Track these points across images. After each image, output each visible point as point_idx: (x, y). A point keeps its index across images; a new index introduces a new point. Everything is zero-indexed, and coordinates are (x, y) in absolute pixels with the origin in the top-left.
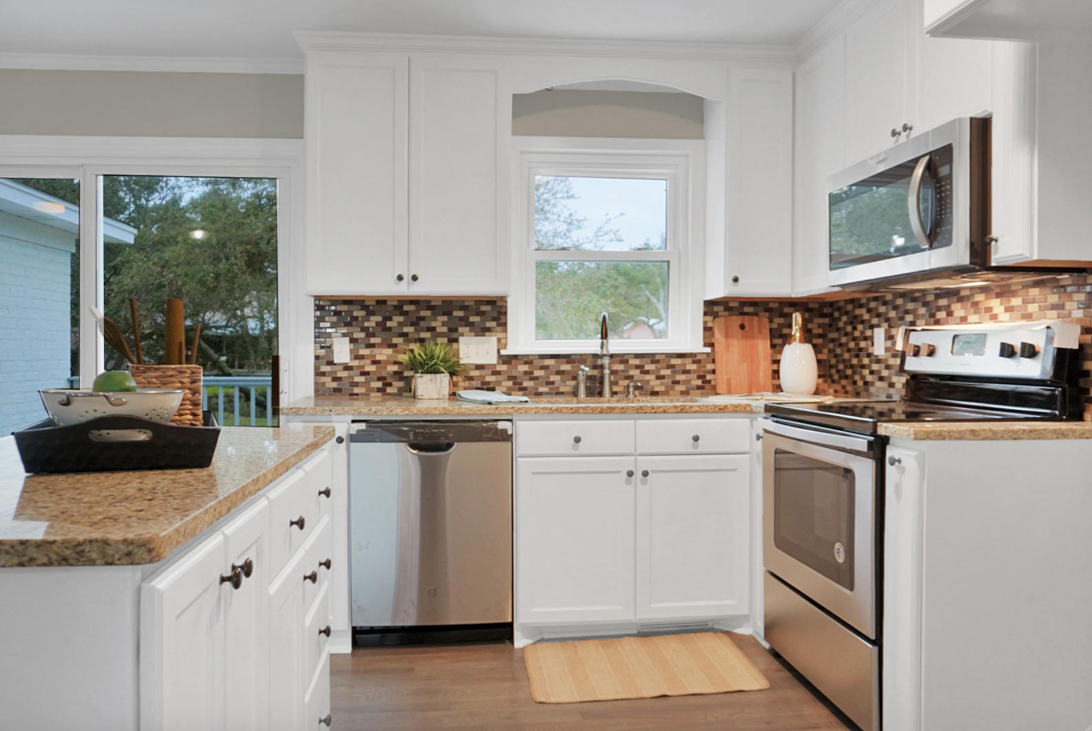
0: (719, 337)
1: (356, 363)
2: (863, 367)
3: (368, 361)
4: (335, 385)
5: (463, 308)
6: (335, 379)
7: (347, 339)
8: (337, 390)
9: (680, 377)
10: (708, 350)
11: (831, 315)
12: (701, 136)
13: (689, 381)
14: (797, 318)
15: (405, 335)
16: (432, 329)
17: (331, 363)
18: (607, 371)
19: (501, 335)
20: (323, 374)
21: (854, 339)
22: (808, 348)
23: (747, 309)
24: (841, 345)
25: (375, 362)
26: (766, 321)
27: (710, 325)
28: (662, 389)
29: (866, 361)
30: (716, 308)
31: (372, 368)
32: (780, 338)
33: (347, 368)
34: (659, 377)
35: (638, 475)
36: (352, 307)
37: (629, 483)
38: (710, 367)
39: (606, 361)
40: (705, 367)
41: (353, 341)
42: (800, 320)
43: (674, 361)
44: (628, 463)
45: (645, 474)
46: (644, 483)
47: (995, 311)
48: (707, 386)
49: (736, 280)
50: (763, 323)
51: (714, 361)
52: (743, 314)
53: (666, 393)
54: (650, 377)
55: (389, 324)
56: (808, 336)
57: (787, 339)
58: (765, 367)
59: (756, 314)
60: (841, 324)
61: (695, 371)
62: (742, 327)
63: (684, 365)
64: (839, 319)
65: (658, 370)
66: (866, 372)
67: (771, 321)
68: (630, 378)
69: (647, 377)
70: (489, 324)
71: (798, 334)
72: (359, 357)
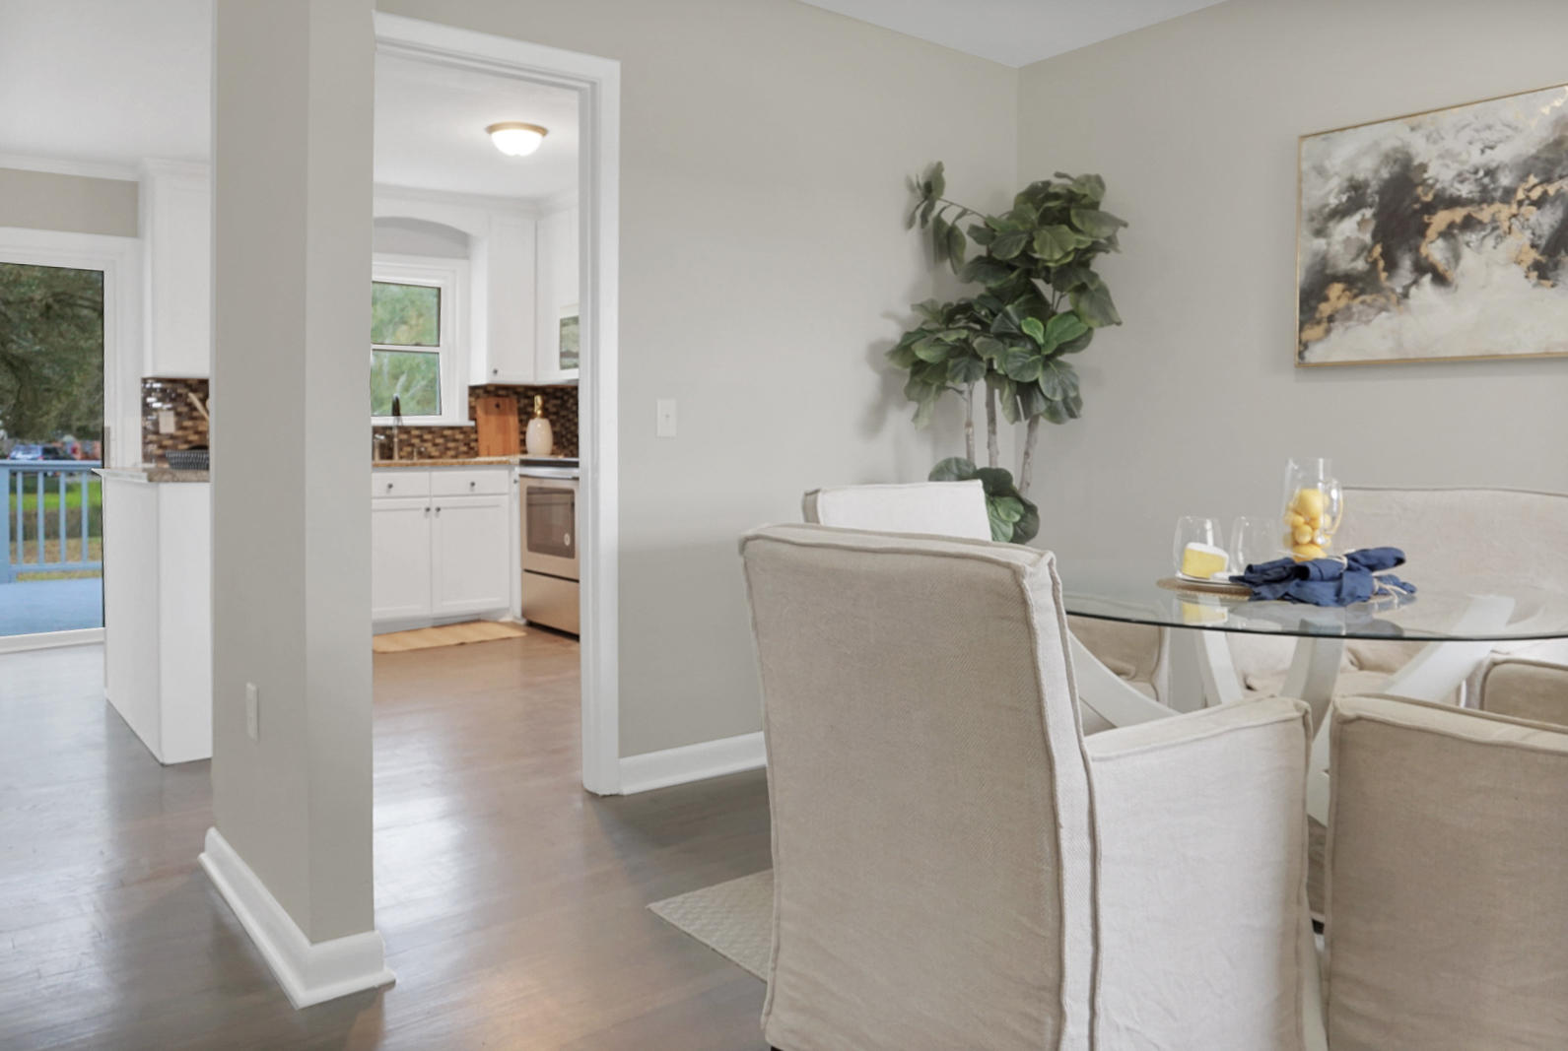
0: (480, 413)
1: (180, 433)
3: (190, 432)
4: (160, 452)
6: (161, 447)
7: (172, 413)
8: (161, 456)
9: (451, 445)
10: (472, 423)
11: (562, 398)
12: (467, 257)
13: (456, 448)
14: (538, 400)
17: (157, 433)
18: (396, 440)
20: (151, 442)
22: (546, 422)
23: (501, 392)
24: (569, 420)
25: (196, 432)
26: (515, 401)
27: (473, 404)
28: (435, 453)
30: (478, 391)
31: (194, 437)
32: (526, 416)
33: (172, 437)
34: (435, 445)
35: (433, 510)
36: (175, 385)
37: (426, 516)
38: (473, 436)
39: (395, 432)
40: (469, 436)
41: (178, 414)
42: (540, 402)
43: (447, 432)
44: (425, 503)
45: (438, 510)
46: (437, 516)
48: (472, 451)
49: (496, 372)
50: (513, 403)
51: (476, 432)
52: (498, 396)
53: (440, 457)
54: (429, 445)
56: (546, 414)
57: (531, 415)
58: (515, 437)
59: (507, 396)
60: (569, 405)
61: (462, 440)
62: (498, 406)
63: (454, 435)
64: (567, 401)
65: (434, 438)
67: (519, 402)
68: (413, 445)
69: (426, 445)
71: (539, 412)
72: (180, 427)
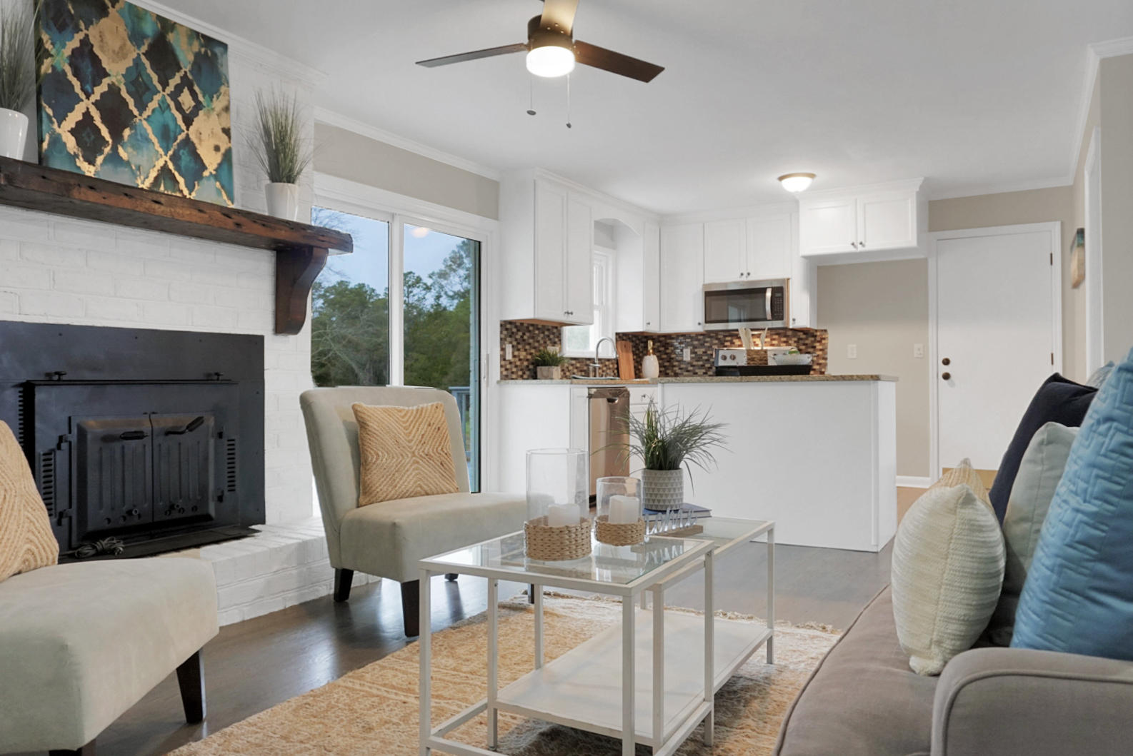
0: (620, 350)
1: (514, 360)
2: (675, 366)
3: (517, 359)
4: (506, 373)
5: (548, 330)
6: (506, 370)
7: (511, 345)
8: (507, 376)
9: (608, 372)
10: (617, 357)
13: (610, 374)
15: (529, 344)
16: (538, 341)
17: (505, 360)
19: (560, 346)
20: (503, 365)
21: (667, 354)
22: (655, 357)
23: (624, 338)
25: (520, 360)
27: (617, 345)
29: (676, 363)
30: (618, 336)
31: (518, 363)
32: (641, 353)
33: (511, 363)
34: (603, 371)
36: (512, 326)
40: (615, 366)
41: (513, 346)
42: (651, 343)
47: (757, 343)
49: (649, 324)
51: (619, 362)
54: (601, 371)
55: (525, 337)
56: (655, 351)
57: (647, 353)
58: (632, 367)
59: (625, 340)
61: (611, 369)
62: (625, 346)
63: (608, 366)
65: (603, 367)
66: (676, 369)
70: (556, 340)
71: (651, 351)
72: (514, 356)
